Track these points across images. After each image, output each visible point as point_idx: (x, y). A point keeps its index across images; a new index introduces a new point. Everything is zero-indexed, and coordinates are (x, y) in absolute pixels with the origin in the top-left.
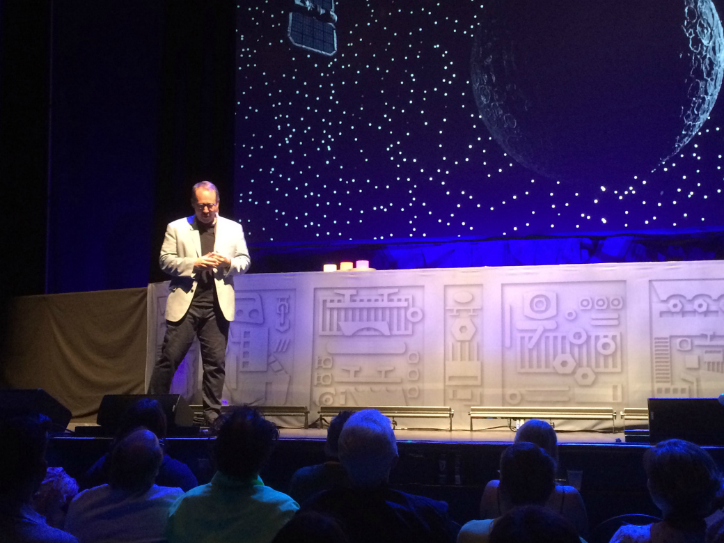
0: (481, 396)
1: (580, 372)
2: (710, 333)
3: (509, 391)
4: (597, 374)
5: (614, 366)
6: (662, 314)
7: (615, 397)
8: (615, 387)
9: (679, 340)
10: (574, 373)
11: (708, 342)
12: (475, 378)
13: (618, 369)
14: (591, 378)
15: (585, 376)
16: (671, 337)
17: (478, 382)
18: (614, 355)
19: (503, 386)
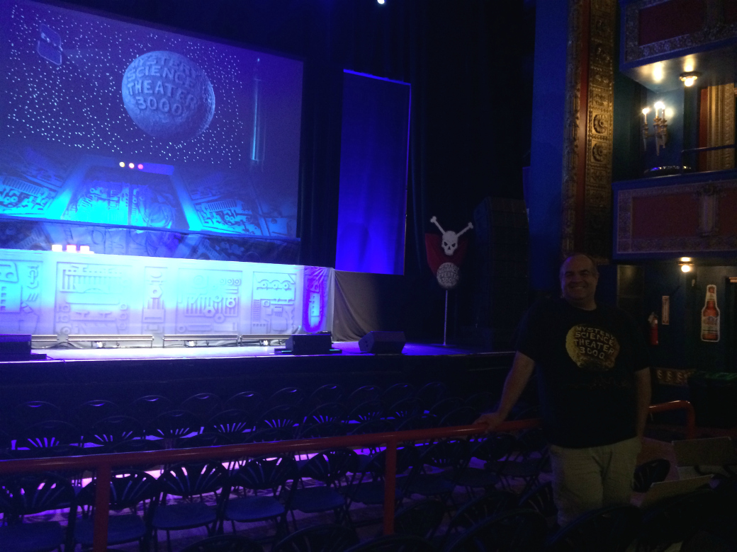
0: (164, 328)
1: (218, 315)
2: (277, 299)
3: (180, 325)
4: (225, 317)
5: (234, 313)
6: (258, 288)
7: (234, 328)
8: (234, 324)
9: (264, 301)
10: (214, 316)
11: (276, 303)
12: (160, 318)
13: (236, 315)
14: (223, 318)
15: (220, 318)
16: (261, 300)
17: (162, 321)
18: (234, 307)
19: (176, 322)
